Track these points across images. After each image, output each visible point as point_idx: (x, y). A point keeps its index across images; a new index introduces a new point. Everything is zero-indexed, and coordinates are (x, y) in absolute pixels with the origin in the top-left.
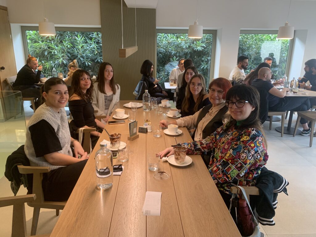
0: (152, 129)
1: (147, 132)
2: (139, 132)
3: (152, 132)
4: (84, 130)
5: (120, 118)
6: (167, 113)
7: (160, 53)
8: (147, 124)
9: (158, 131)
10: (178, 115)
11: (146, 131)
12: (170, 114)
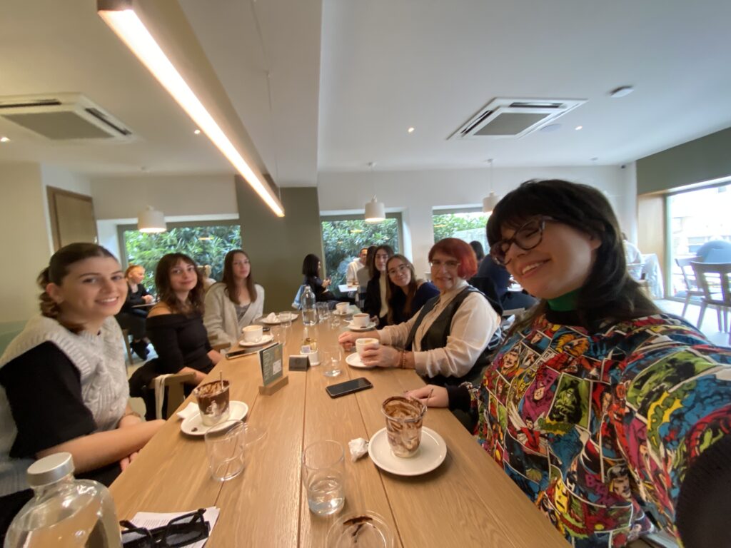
0: (319, 358)
1: (308, 366)
2: (291, 368)
3: (319, 365)
4: (166, 379)
5: (253, 344)
6: (349, 323)
7: (329, 253)
8: (308, 348)
9: (334, 361)
10: (369, 325)
11: (306, 365)
12: (354, 324)
